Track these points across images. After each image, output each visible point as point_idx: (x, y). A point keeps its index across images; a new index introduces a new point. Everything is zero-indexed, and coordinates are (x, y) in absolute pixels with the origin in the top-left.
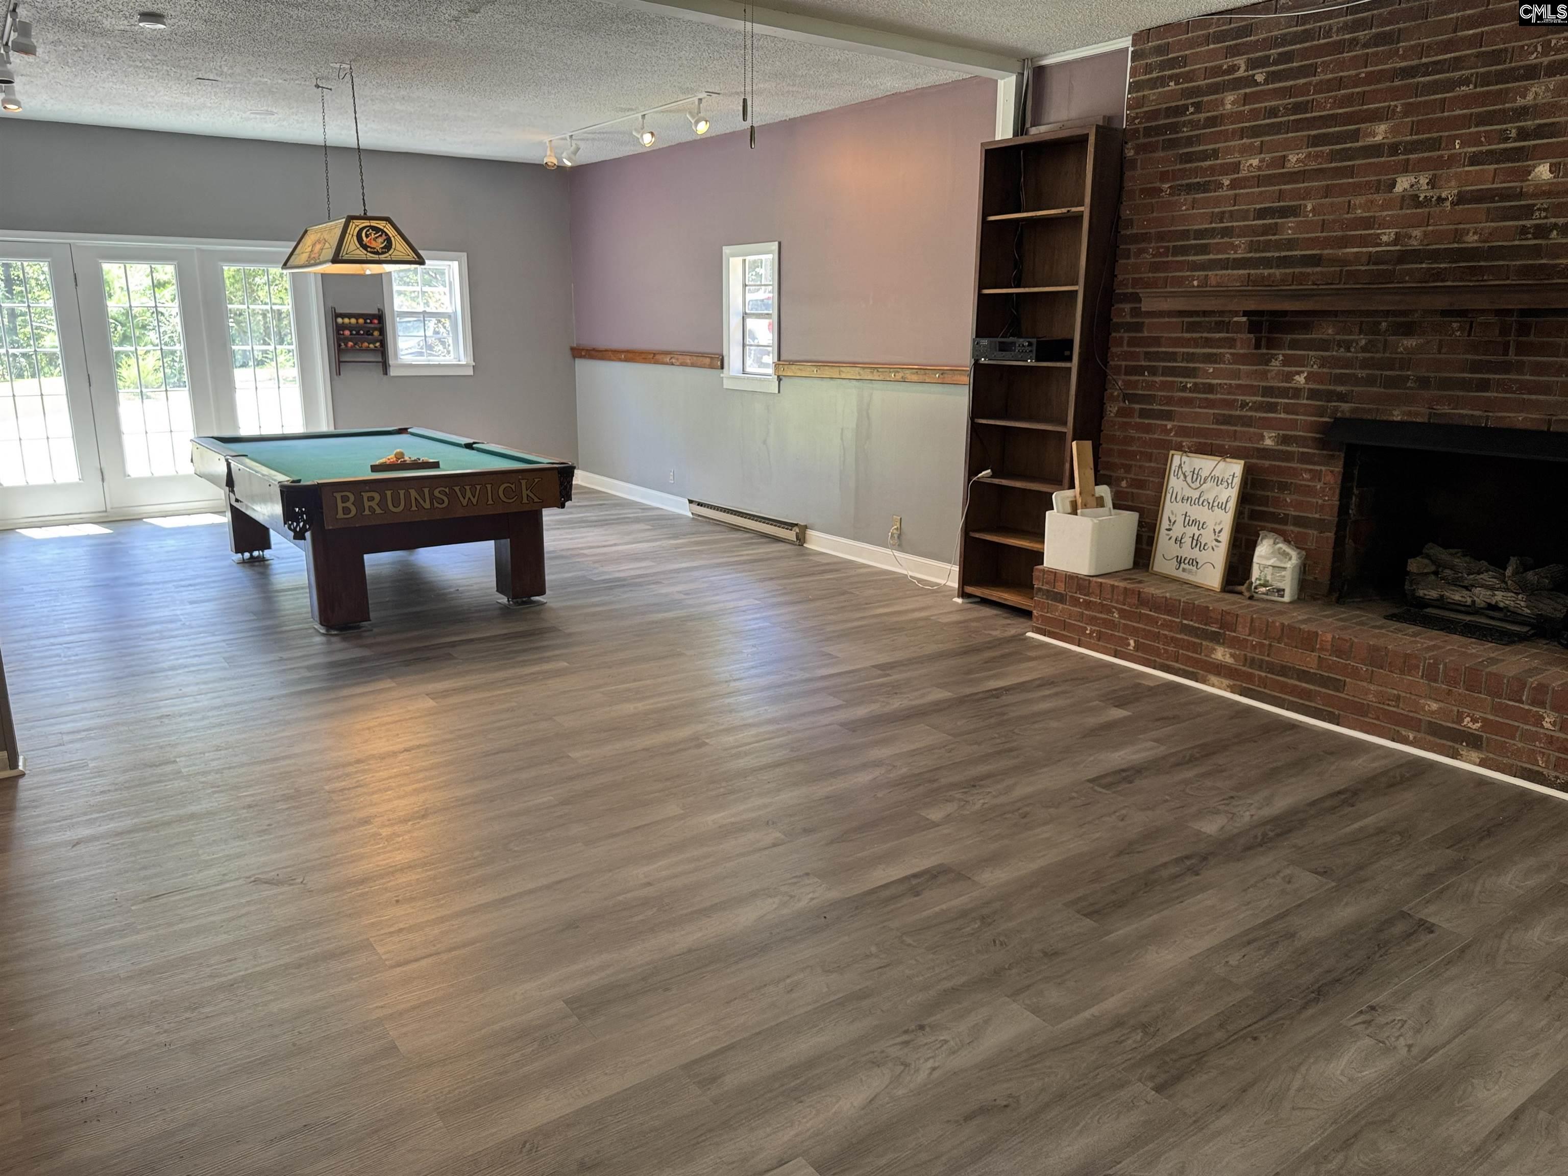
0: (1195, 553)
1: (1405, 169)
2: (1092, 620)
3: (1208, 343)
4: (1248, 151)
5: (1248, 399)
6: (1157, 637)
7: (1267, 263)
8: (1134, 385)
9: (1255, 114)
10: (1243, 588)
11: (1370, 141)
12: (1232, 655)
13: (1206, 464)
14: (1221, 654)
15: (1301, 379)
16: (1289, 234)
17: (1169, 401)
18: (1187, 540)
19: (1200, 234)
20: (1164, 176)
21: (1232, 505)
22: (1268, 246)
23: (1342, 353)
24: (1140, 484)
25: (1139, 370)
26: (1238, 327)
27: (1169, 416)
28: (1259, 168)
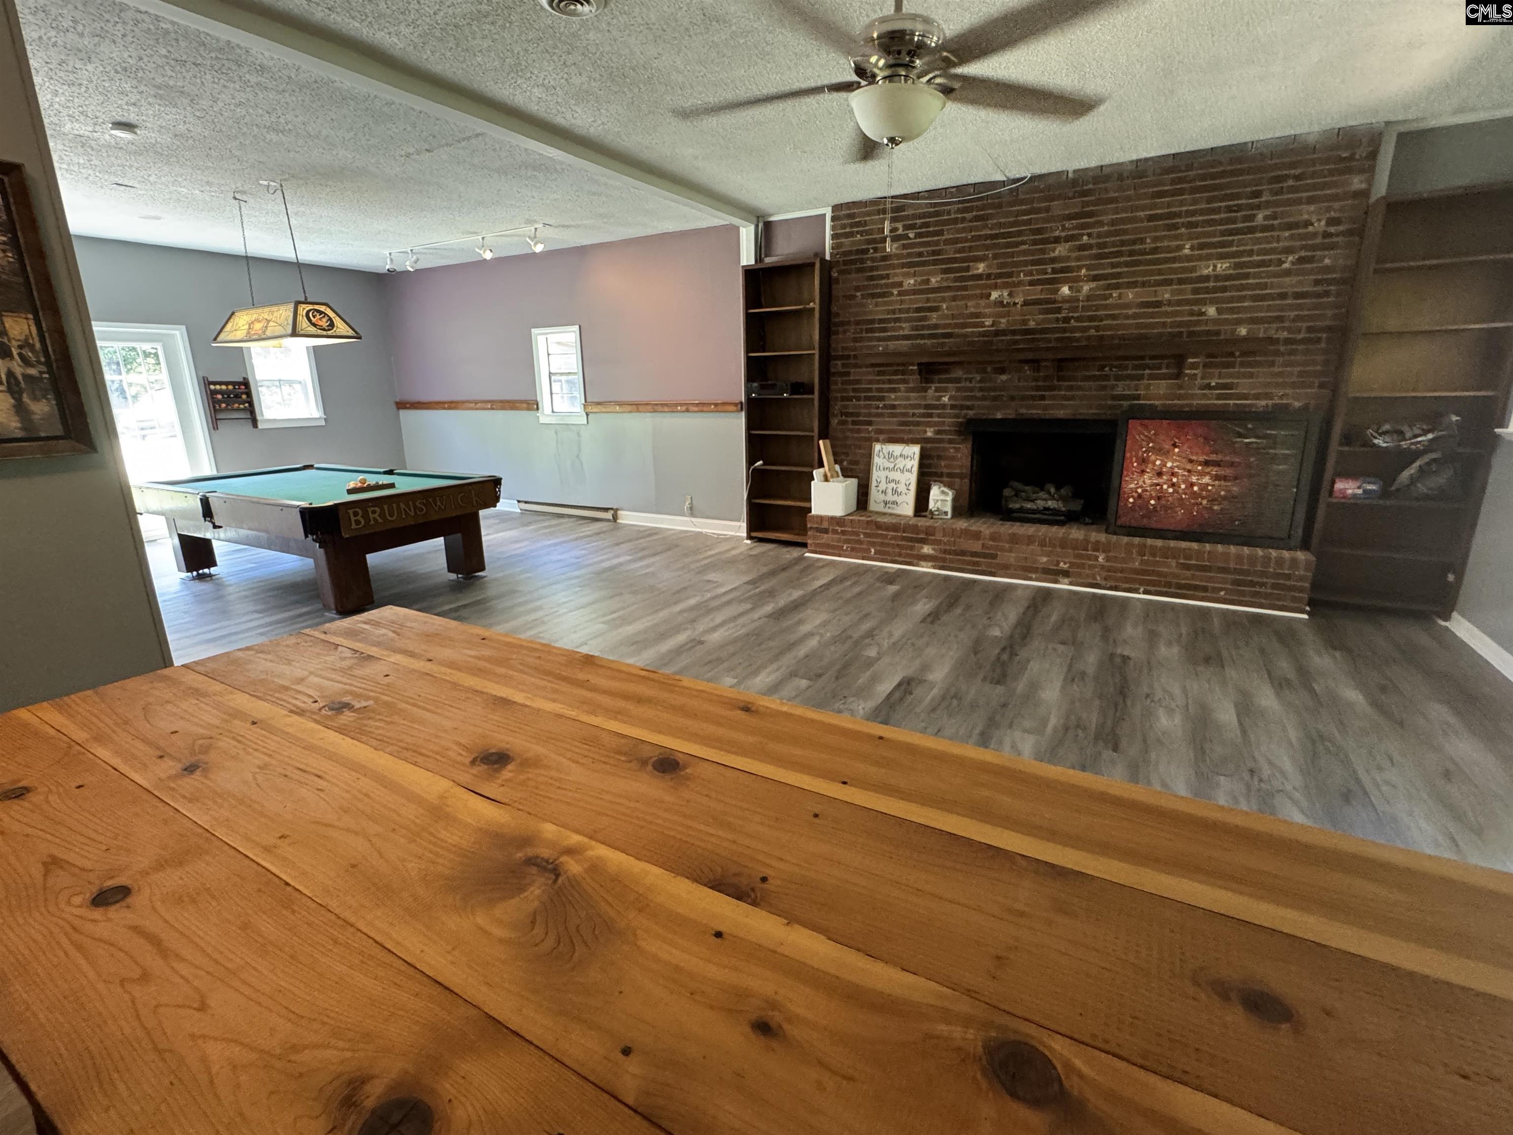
0: (895, 498)
1: (996, 287)
2: (847, 541)
3: (890, 382)
4: (907, 275)
5: (916, 411)
6: (888, 545)
7: (922, 337)
8: (846, 407)
9: (909, 255)
10: (927, 513)
11: (975, 272)
12: (933, 549)
13: (897, 449)
14: (927, 550)
15: (945, 399)
16: (934, 321)
17: (870, 415)
18: (889, 491)
19: (881, 321)
20: (857, 289)
21: (915, 469)
22: (923, 328)
23: (968, 384)
24: (856, 463)
25: (850, 399)
26: (912, 372)
27: (870, 423)
28: (915, 285)
